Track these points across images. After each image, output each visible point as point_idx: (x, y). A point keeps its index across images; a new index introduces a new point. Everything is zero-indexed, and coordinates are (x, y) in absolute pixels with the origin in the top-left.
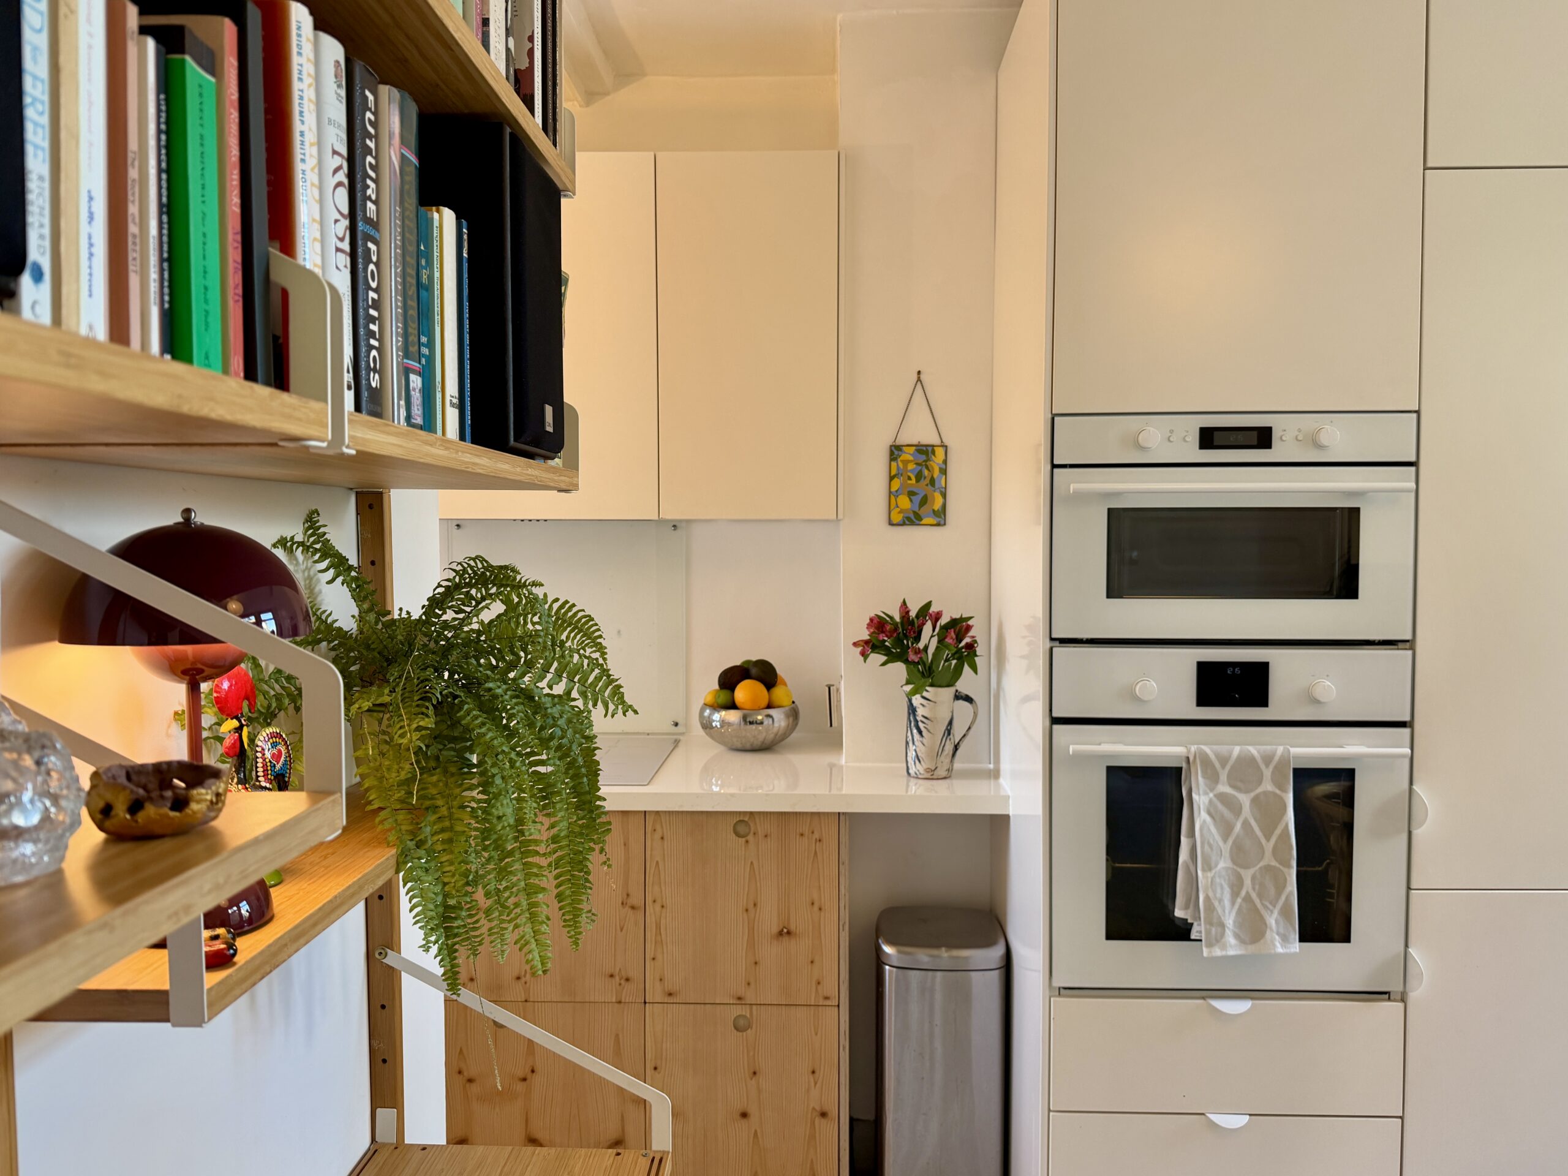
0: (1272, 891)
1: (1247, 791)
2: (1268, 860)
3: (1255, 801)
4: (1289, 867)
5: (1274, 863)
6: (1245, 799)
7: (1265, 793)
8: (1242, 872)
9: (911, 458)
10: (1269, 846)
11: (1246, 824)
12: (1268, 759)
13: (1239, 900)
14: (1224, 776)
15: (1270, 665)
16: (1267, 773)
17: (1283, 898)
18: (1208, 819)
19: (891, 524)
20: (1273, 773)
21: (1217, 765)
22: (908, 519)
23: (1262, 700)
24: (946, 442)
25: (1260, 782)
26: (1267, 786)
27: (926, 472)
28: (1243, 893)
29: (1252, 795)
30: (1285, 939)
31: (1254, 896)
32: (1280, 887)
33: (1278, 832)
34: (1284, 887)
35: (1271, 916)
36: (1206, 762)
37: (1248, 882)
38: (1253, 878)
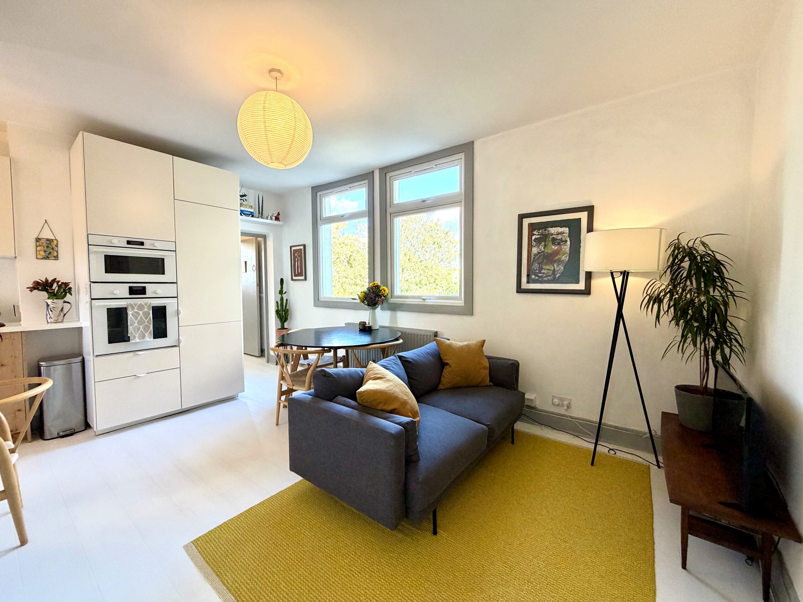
0: (147, 330)
1: (141, 311)
2: (146, 323)
3: (143, 313)
4: (151, 324)
5: (147, 324)
6: (141, 313)
7: (146, 311)
8: (140, 326)
9: (44, 242)
10: (146, 321)
11: (141, 317)
12: (146, 305)
13: (139, 332)
14: (136, 308)
15: (146, 287)
16: (146, 307)
17: (150, 330)
18: (132, 316)
19: (37, 258)
20: (147, 307)
21: (134, 306)
22: (44, 258)
23: (145, 294)
24: (57, 239)
25: (144, 309)
26: (146, 310)
27: (50, 246)
28: (140, 330)
29: (143, 311)
30: (150, 338)
31: (143, 331)
32: (149, 328)
33: (148, 318)
34: (150, 328)
35: (146, 333)
36: (131, 305)
37: (141, 328)
38: (143, 327)
